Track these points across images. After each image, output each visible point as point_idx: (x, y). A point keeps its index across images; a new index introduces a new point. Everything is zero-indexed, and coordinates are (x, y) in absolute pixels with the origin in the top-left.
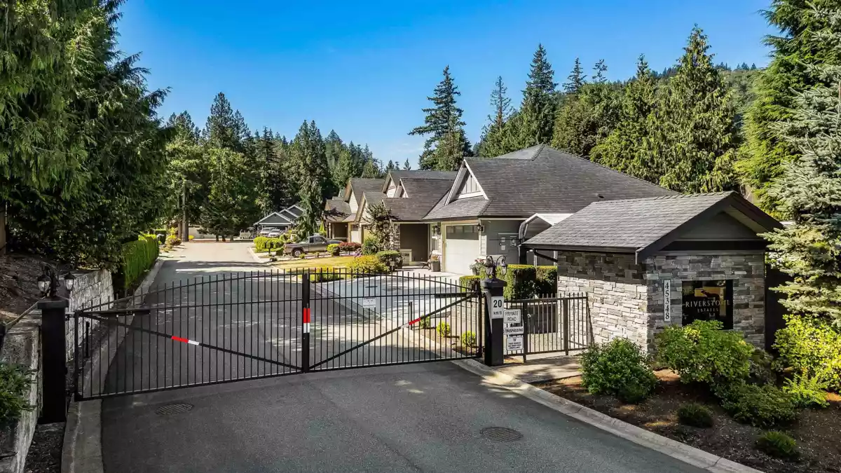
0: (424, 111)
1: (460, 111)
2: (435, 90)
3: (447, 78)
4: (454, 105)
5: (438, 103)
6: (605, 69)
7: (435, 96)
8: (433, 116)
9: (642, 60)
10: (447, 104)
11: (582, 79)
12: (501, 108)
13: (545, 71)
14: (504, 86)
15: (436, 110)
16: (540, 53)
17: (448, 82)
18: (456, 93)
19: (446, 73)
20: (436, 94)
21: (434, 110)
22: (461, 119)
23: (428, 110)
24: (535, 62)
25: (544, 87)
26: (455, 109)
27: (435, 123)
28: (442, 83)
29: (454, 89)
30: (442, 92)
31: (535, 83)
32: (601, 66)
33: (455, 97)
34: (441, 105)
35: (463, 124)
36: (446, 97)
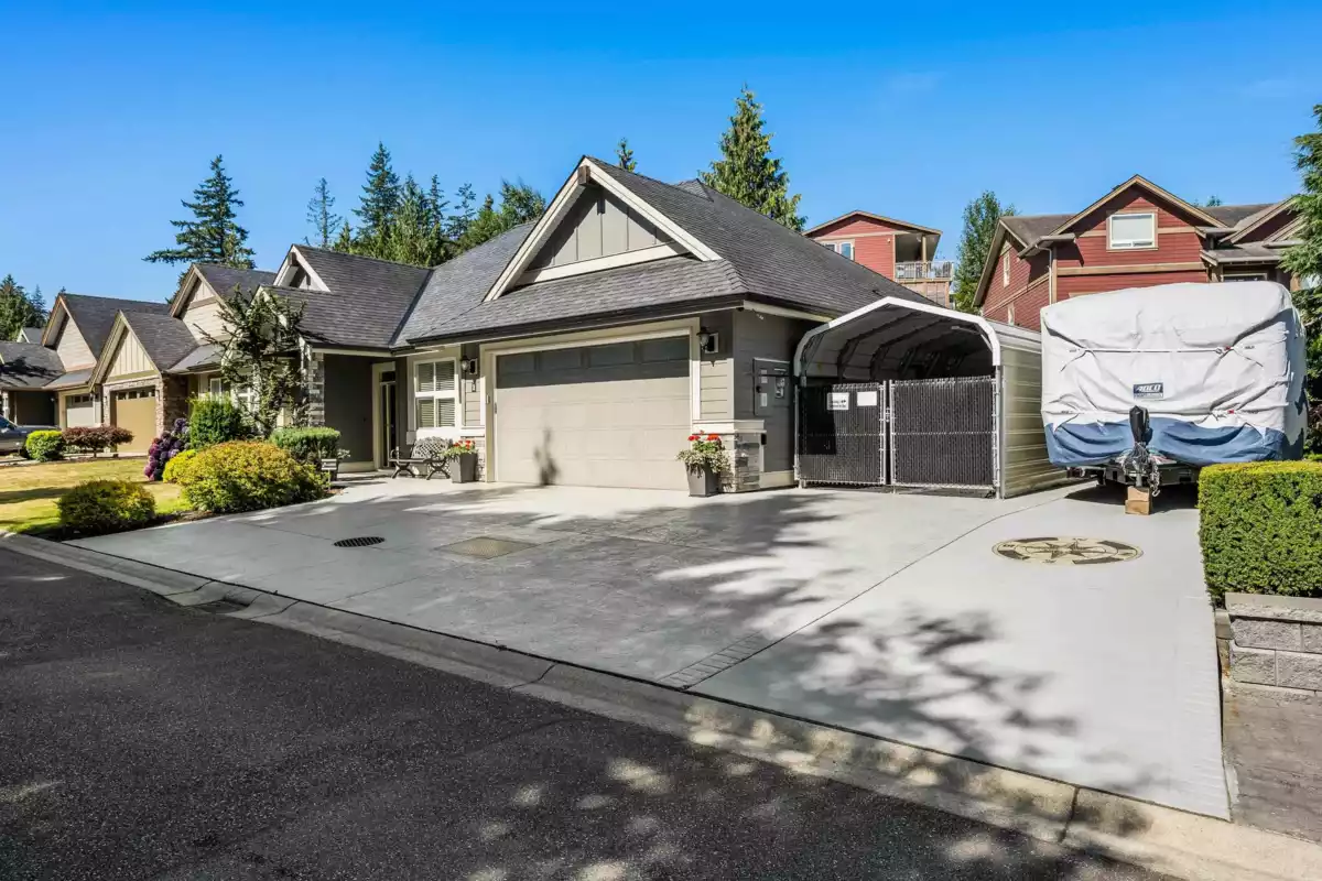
0: (175, 223)
1: (243, 233)
2: (197, 192)
3: (219, 174)
4: (232, 220)
5: (200, 214)
6: (473, 198)
7: (196, 202)
8: (192, 232)
9: (623, 146)
10: (217, 218)
11: (442, 206)
12: (325, 227)
13: (389, 185)
14: (330, 195)
15: (198, 226)
16: (381, 158)
17: (220, 180)
18: (236, 201)
19: (217, 166)
20: (198, 198)
21: (193, 224)
22: (246, 245)
23: (183, 224)
24: (375, 168)
25: (389, 208)
26: (232, 227)
27: (197, 245)
28: (208, 181)
29: (231, 194)
30: (208, 196)
31: (374, 200)
32: (468, 193)
33: (233, 208)
34: (208, 218)
35: (249, 252)
36: (216, 206)
